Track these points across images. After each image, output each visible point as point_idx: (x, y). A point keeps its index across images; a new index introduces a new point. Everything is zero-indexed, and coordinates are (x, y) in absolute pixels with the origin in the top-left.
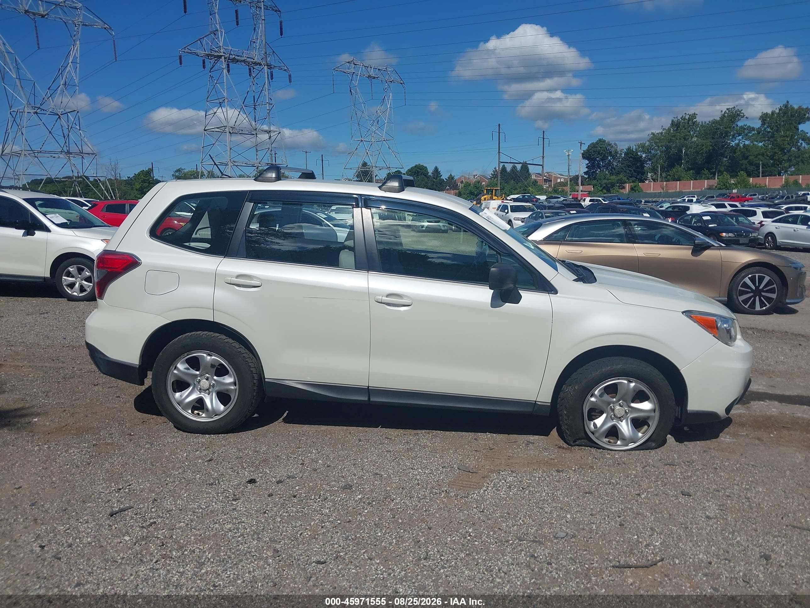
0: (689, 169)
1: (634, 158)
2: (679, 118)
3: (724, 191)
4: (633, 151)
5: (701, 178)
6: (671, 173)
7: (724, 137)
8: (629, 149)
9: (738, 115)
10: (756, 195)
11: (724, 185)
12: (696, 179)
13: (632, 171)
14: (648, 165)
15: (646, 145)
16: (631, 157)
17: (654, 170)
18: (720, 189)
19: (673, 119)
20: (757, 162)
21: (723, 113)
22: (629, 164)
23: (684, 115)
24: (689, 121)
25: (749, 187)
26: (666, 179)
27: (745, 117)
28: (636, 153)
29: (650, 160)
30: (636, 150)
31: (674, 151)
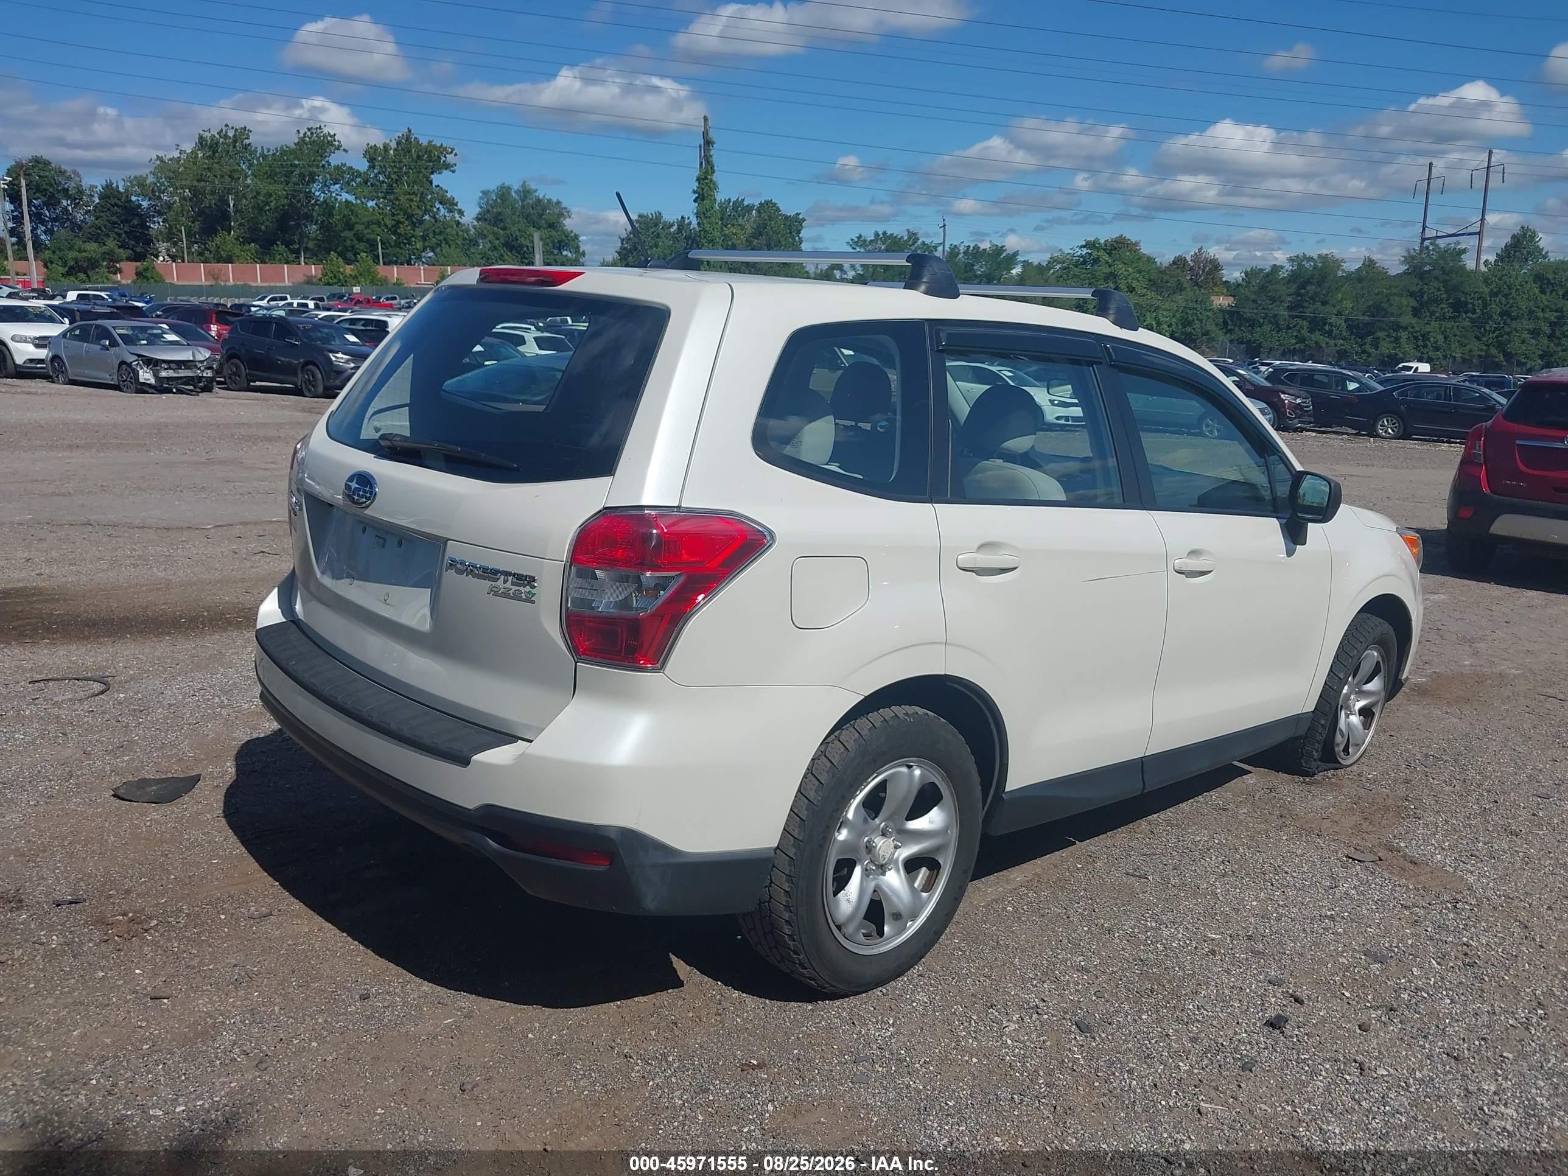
0: (248, 241)
1: (124, 208)
2: (214, 132)
3: (336, 289)
4: (119, 192)
5: (273, 260)
6: (211, 245)
7: (308, 184)
8: (108, 186)
9: (330, 144)
10: (395, 298)
11: (335, 277)
12: (263, 262)
13: (123, 235)
14: (156, 226)
15: (148, 182)
16: (116, 205)
17: (171, 236)
18: (328, 284)
19: (202, 133)
20: (372, 236)
21: (301, 135)
22: (114, 219)
23: (224, 129)
24: (235, 141)
25: (379, 283)
26: (202, 258)
27: (342, 148)
28: (127, 196)
29: (160, 213)
30: (127, 190)
31: (210, 201)
